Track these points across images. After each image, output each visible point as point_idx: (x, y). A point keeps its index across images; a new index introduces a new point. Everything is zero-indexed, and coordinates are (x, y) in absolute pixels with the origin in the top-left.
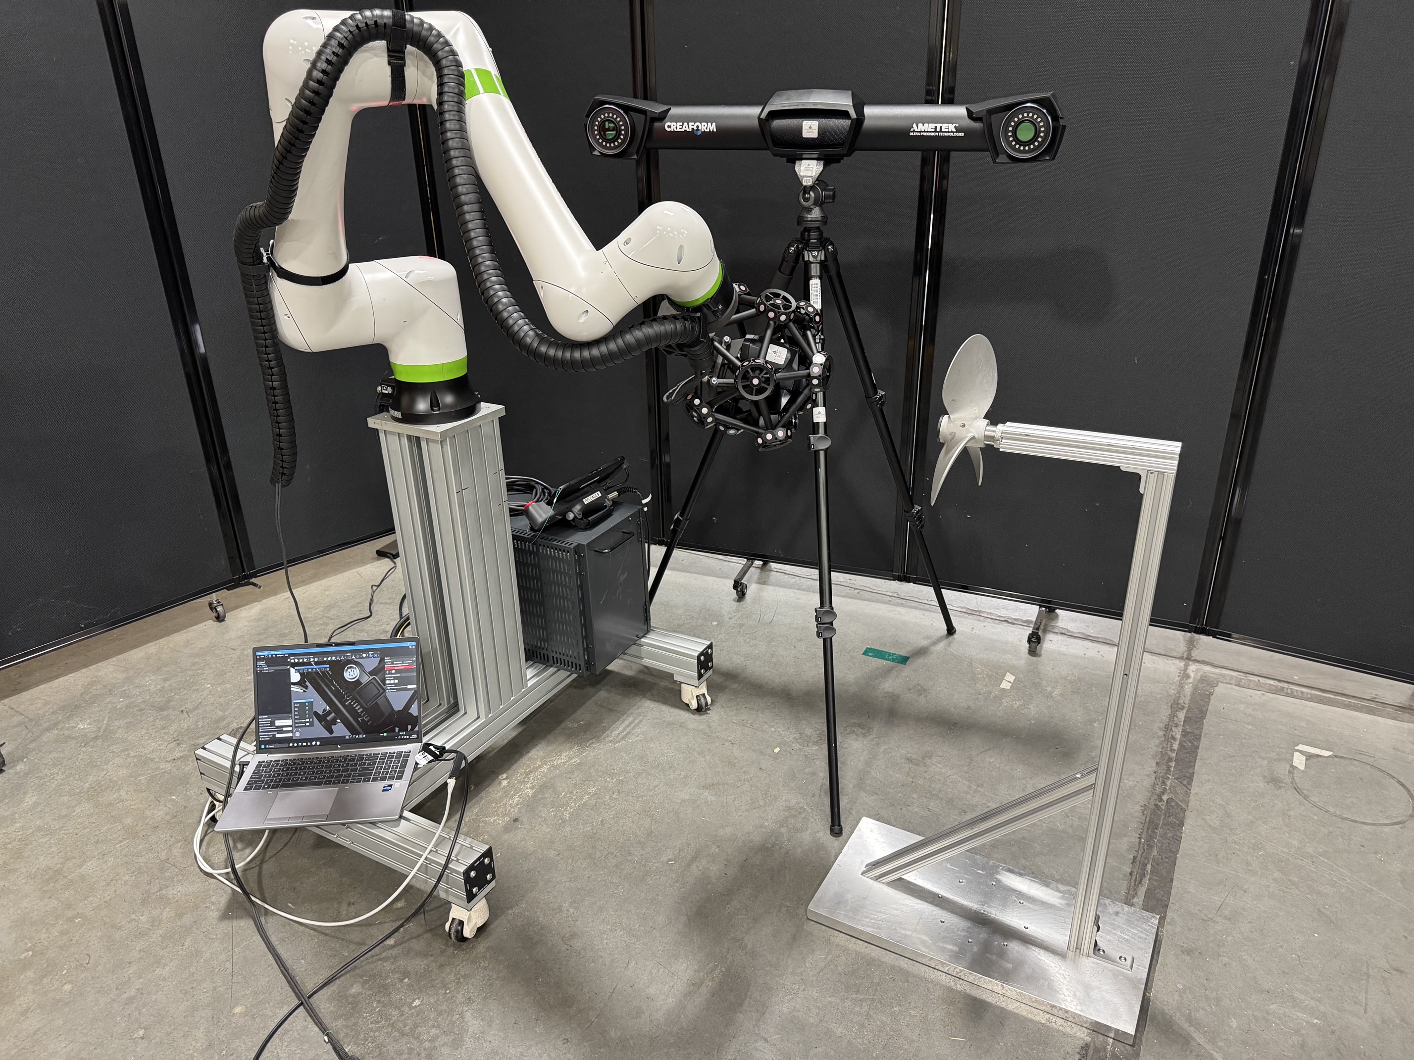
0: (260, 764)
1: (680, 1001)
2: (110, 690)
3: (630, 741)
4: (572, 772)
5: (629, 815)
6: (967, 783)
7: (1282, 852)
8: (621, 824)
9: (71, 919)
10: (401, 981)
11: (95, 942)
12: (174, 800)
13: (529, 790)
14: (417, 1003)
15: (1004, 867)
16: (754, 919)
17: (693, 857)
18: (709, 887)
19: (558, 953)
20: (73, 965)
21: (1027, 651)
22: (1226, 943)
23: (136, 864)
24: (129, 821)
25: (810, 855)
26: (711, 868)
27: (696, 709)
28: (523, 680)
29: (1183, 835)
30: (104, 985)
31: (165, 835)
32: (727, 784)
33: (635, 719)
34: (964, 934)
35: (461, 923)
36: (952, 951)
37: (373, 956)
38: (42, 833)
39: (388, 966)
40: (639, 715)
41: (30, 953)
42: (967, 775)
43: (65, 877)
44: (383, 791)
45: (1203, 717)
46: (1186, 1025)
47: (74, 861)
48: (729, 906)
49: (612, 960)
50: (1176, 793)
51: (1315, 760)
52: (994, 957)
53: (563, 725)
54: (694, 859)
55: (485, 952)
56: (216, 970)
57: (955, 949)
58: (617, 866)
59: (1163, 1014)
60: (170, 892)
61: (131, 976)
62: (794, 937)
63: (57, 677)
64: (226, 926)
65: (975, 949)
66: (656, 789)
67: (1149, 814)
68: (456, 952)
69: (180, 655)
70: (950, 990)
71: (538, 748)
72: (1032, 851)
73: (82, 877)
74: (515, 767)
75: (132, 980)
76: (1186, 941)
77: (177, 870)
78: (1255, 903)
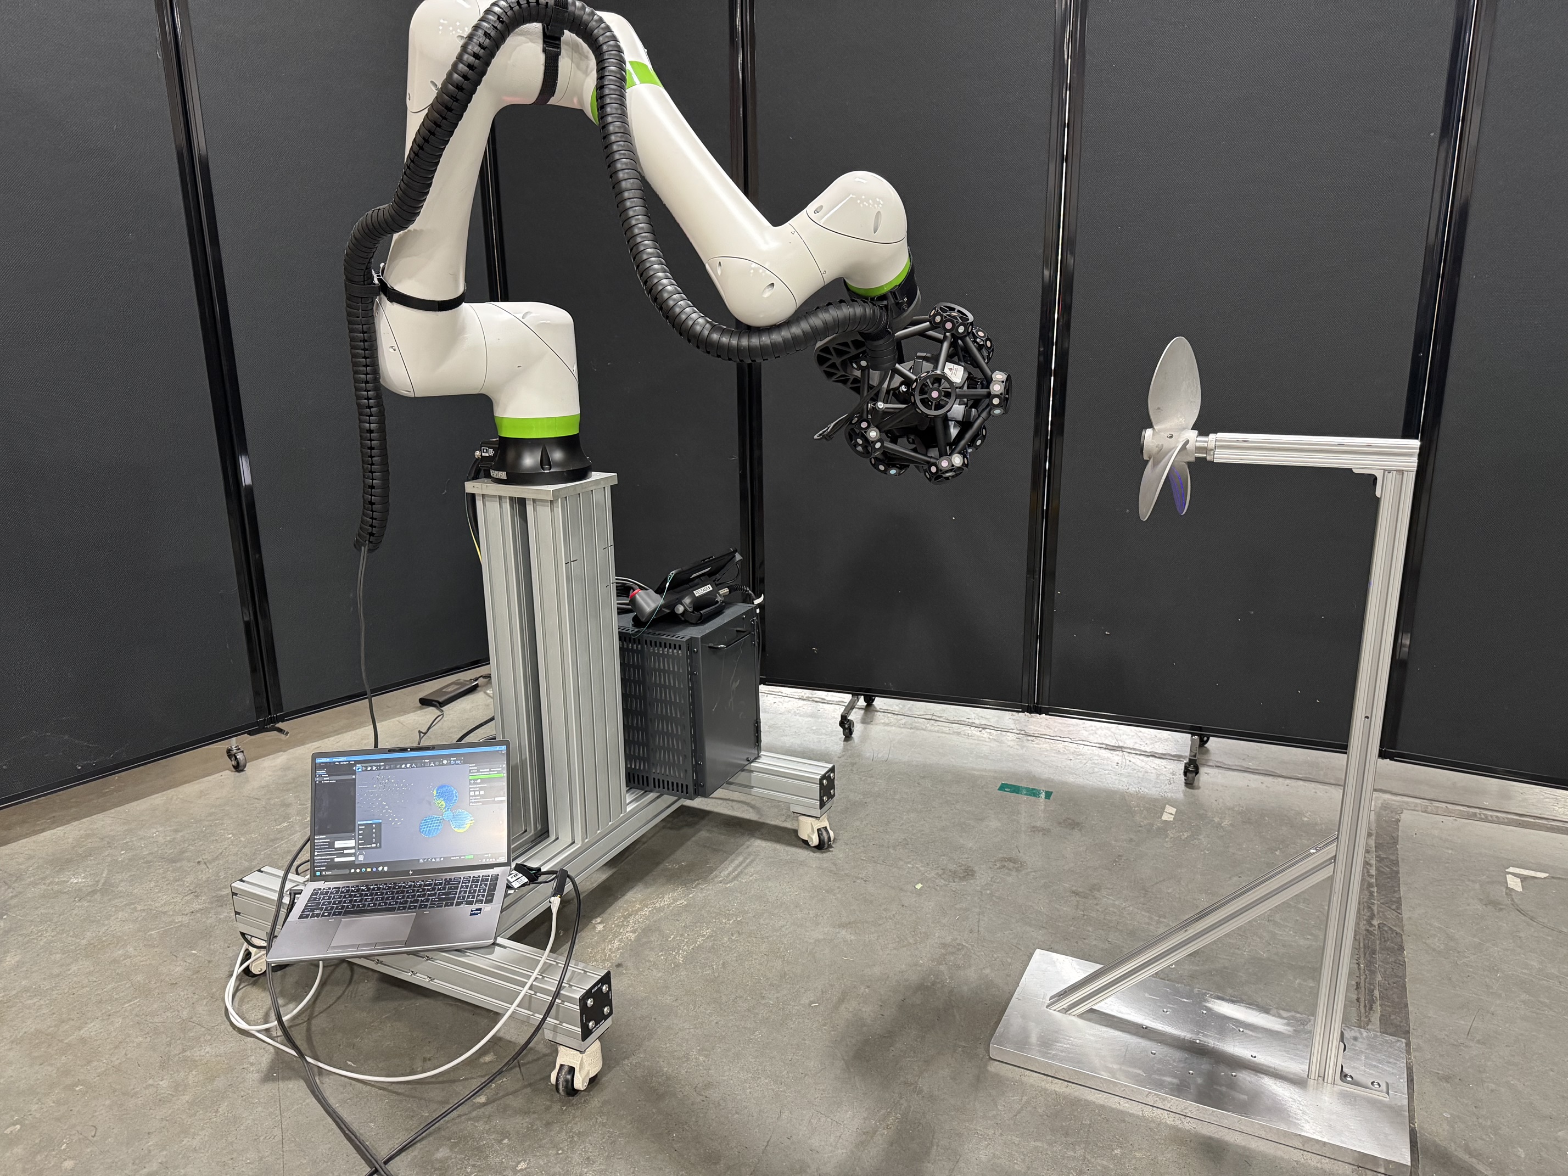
0: (315, 892)
1: (852, 1152)
2: (109, 843)
3: (744, 881)
4: (679, 914)
5: (755, 956)
6: (1147, 914)
7: (1522, 973)
8: (747, 967)
9: (70, 1087)
10: (500, 1142)
11: (103, 1111)
12: (195, 955)
13: (631, 934)
14: (522, 1165)
15: (1212, 995)
16: (925, 1061)
17: (840, 999)
18: (865, 1029)
19: (692, 1105)
20: (75, 1138)
21: (1183, 784)
22: (1487, 1069)
23: (150, 1025)
24: (139, 978)
25: (979, 992)
26: (864, 1009)
27: (815, 847)
28: (622, 806)
29: (1406, 960)
30: (116, 1160)
31: (185, 992)
32: (867, 922)
33: (745, 859)
34: (1182, 1065)
35: (572, 1070)
36: (1173, 1084)
37: (459, 1116)
38: (28, 994)
39: (481, 1126)
40: (750, 854)
41: (18, 1127)
42: (1145, 906)
43: (62, 1041)
44: (471, 915)
45: (1396, 843)
46: (1466, 1157)
47: (72, 1023)
48: (892, 1048)
49: (760, 1111)
50: (1386, 918)
51: (1532, 882)
52: (1224, 1089)
53: (661, 867)
54: (841, 1000)
55: (601, 1107)
56: (262, 1138)
57: (1175, 1081)
58: (749, 1010)
59: (1436, 1146)
60: (197, 1053)
61: (151, 1148)
62: (978, 1079)
63: (43, 830)
64: (270, 1088)
65: (1199, 1081)
66: (783, 929)
67: (1362, 940)
68: (564, 1108)
69: (192, 805)
70: (1178, 1130)
71: (635, 890)
72: (1238, 981)
73: (83, 1041)
74: (609, 910)
75: (152, 1153)
76: (1441, 1068)
77: (203, 1029)
78: (1507, 1025)
